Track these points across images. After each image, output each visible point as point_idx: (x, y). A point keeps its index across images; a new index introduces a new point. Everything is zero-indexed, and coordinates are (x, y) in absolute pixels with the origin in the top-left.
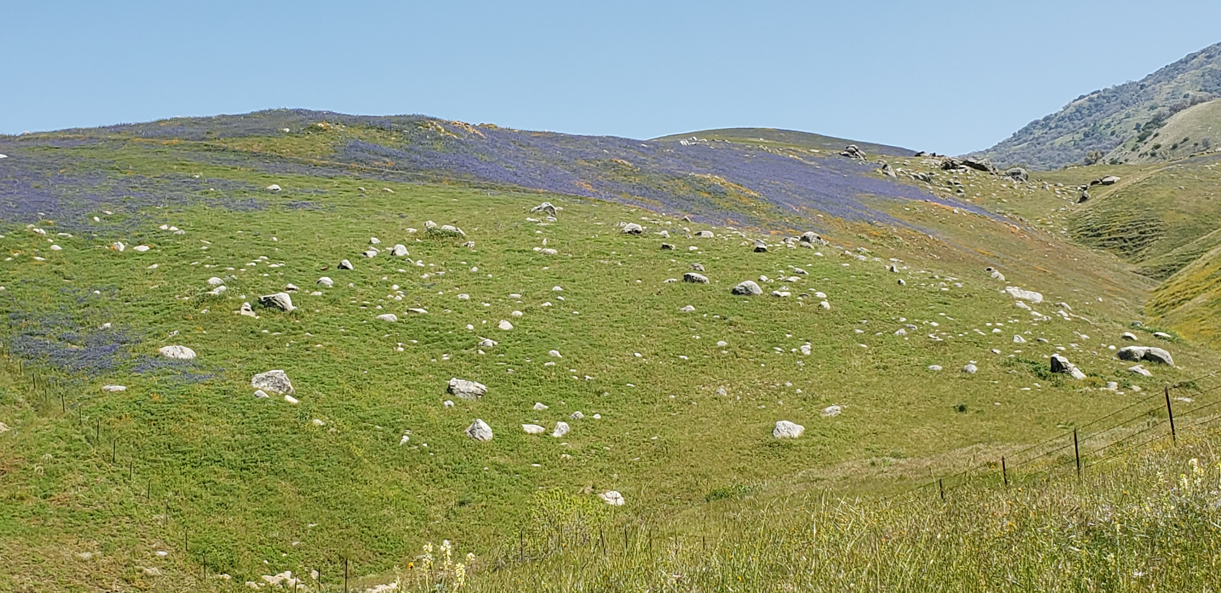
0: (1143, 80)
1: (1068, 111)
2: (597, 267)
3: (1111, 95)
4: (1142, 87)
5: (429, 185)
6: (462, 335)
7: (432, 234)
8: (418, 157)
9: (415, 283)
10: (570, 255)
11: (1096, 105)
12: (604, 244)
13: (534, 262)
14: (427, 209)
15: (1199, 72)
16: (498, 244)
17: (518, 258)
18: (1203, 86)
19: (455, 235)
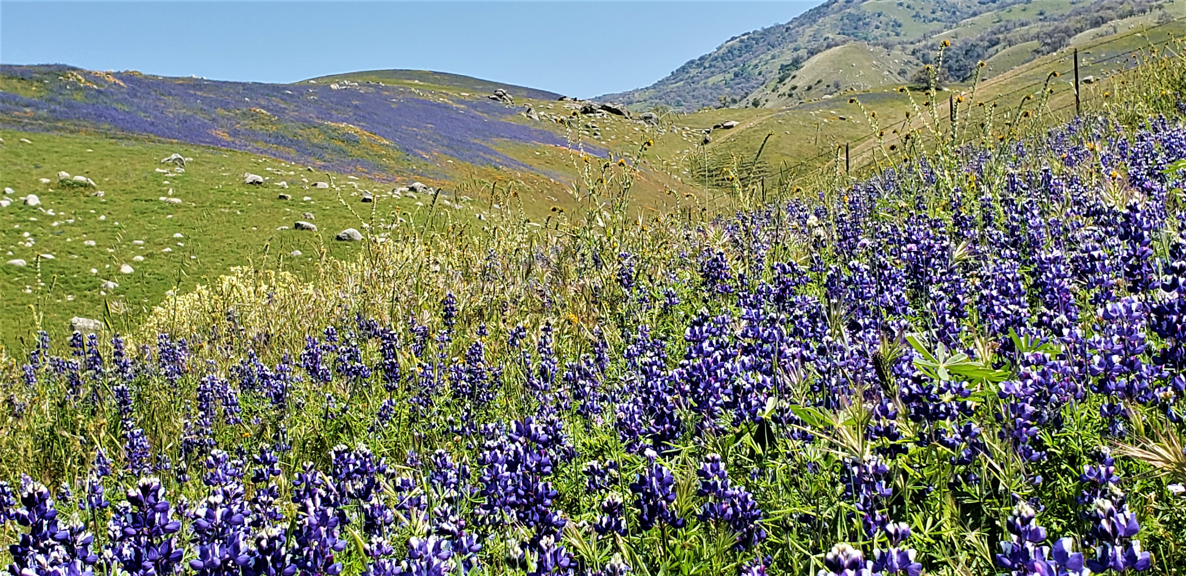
0: (789, 23)
1: (721, 51)
2: (217, 215)
3: (760, 36)
4: (788, 29)
5: (66, 135)
6: (86, 278)
7: (64, 184)
8: (58, 107)
9: (45, 231)
10: (194, 205)
11: (746, 47)
12: (226, 194)
13: (159, 211)
14: (63, 160)
15: (838, 16)
16: (127, 193)
17: (145, 207)
18: (842, 29)
19: (86, 186)
